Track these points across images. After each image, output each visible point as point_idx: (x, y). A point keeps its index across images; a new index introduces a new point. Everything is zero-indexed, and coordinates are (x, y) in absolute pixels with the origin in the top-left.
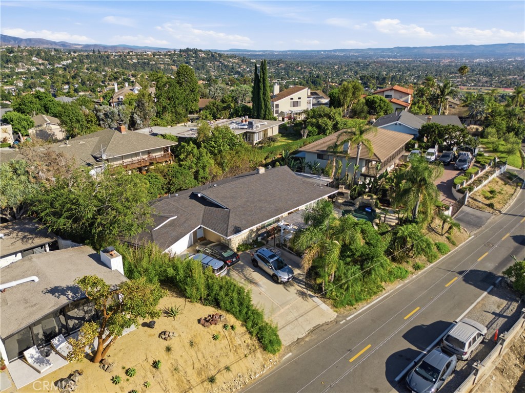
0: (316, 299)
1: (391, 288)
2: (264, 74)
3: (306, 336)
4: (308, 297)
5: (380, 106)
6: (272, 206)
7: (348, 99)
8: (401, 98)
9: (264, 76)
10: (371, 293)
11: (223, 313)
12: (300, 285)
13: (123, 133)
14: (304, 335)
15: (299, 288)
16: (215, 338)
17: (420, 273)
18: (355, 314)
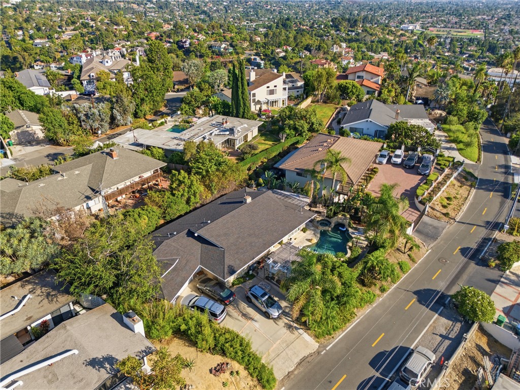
0: (301, 331)
1: (362, 313)
2: (242, 73)
3: (295, 370)
4: (294, 329)
5: (352, 91)
6: (261, 240)
7: (322, 85)
8: (372, 79)
9: (242, 76)
10: (346, 320)
11: (229, 361)
12: (287, 318)
13: (114, 159)
14: (294, 368)
15: (287, 321)
16: (224, 384)
17: (385, 295)
18: (333, 343)
